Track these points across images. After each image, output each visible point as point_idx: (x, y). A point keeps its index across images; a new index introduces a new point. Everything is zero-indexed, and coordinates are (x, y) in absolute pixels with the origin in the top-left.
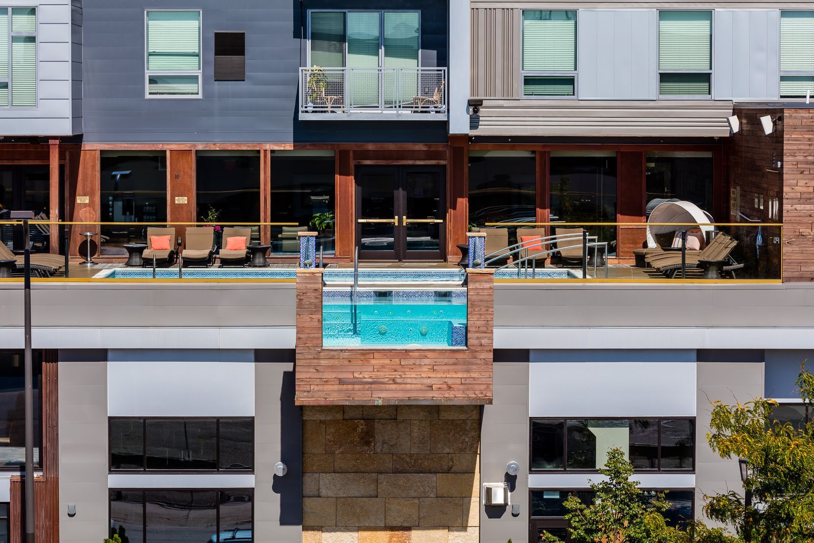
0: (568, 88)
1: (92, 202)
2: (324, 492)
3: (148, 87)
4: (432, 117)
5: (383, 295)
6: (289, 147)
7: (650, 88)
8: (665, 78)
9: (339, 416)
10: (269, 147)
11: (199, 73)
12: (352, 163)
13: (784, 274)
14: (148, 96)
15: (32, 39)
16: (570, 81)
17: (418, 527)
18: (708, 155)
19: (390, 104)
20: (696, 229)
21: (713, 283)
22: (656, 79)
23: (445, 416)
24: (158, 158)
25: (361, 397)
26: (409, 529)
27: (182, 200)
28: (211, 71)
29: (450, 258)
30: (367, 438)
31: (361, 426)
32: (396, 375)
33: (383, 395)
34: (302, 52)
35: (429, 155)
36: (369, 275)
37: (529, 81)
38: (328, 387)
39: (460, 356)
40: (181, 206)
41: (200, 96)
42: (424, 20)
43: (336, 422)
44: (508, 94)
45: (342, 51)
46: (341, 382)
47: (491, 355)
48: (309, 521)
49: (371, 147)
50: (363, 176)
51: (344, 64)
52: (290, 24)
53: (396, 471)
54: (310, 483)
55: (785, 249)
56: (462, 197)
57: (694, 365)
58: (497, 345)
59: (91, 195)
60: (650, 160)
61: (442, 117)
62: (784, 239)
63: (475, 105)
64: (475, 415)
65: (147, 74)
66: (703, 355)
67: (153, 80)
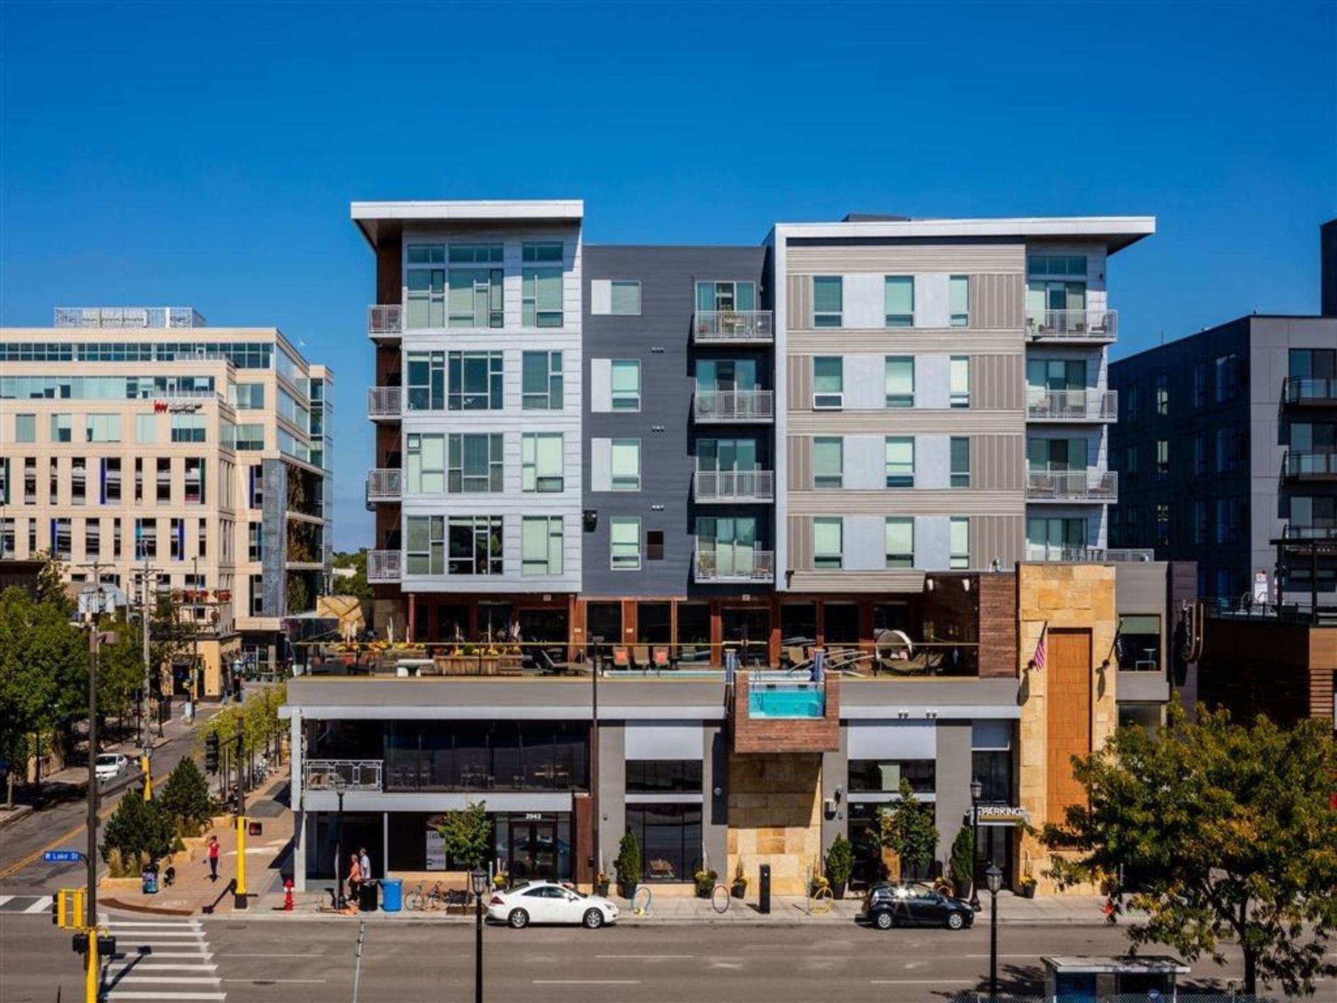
0: (837, 564)
1: (582, 632)
2: (739, 805)
3: (613, 563)
4: (766, 581)
5: (771, 687)
6: (685, 599)
7: (881, 563)
8: (890, 557)
9: (747, 759)
10: (677, 599)
11: (639, 555)
12: (720, 608)
13: (981, 674)
14: (612, 569)
15: (560, 535)
16: (839, 560)
17: (789, 826)
18: (903, 603)
19: (741, 573)
20: (905, 647)
21: (933, 679)
22: (885, 558)
23: (803, 759)
24: (617, 605)
25: (770, 747)
26: (783, 827)
27: (630, 631)
28: (646, 554)
29: (772, 665)
30: (762, 773)
31: (759, 765)
32: (788, 734)
33: (781, 746)
34: (693, 542)
35: (760, 604)
36: (766, 675)
37: (818, 559)
38: (752, 742)
39: (822, 723)
40: (629, 634)
41: (639, 569)
42: (757, 523)
43: (745, 762)
44: (806, 567)
45: (714, 542)
46: (760, 738)
47: (838, 723)
48: (731, 822)
49: (730, 599)
50: (726, 616)
51: (714, 549)
52: (685, 526)
53: (777, 792)
54: (732, 799)
55: (981, 659)
56: (777, 628)
57: (934, 728)
58: (842, 716)
59: (582, 627)
60: (876, 606)
61: (771, 581)
62: (980, 653)
63: (789, 574)
64: (819, 758)
65: (612, 556)
66: (941, 722)
67: (616, 559)
